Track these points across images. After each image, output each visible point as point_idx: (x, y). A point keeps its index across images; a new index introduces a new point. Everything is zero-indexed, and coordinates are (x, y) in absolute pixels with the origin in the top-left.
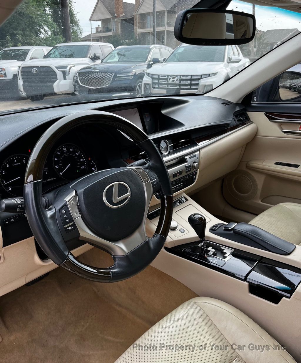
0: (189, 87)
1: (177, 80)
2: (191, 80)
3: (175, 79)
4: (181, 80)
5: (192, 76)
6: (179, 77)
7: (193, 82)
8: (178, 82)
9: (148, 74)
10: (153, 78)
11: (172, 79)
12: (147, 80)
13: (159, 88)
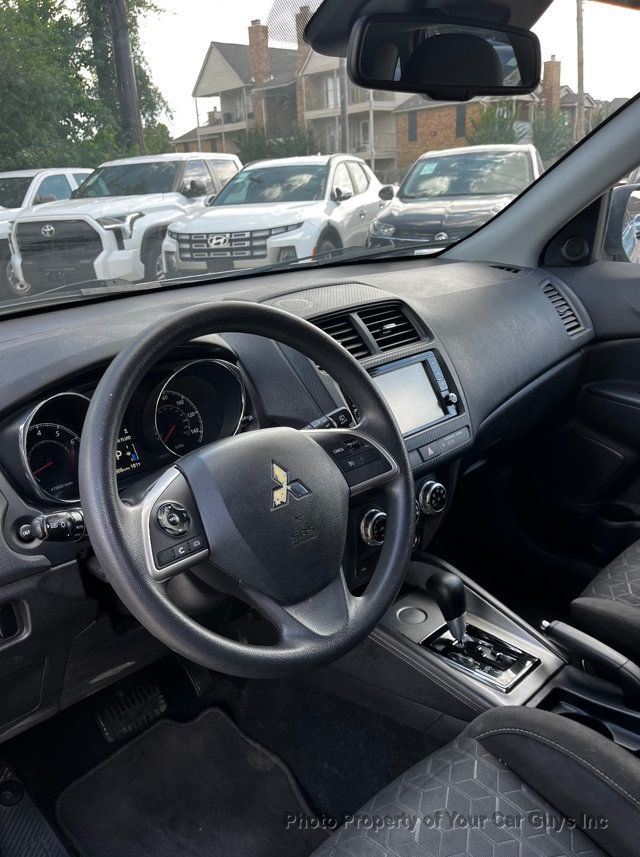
0: (248, 253)
1: (225, 241)
2: (251, 239)
3: (222, 241)
4: (231, 241)
5: (251, 232)
6: (228, 236)
7: (256, 243)
8: (227, 245)
9: (172, 234)
10: (180, 241)
11: (214, 241)
12: (169, 244)
13: (192, 259)
